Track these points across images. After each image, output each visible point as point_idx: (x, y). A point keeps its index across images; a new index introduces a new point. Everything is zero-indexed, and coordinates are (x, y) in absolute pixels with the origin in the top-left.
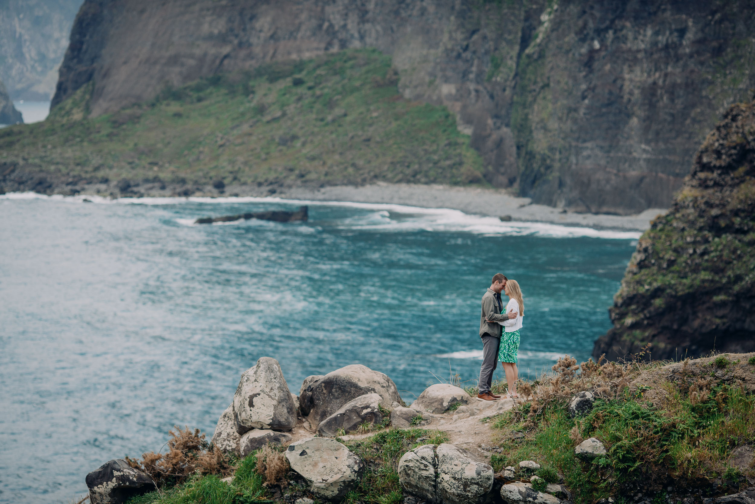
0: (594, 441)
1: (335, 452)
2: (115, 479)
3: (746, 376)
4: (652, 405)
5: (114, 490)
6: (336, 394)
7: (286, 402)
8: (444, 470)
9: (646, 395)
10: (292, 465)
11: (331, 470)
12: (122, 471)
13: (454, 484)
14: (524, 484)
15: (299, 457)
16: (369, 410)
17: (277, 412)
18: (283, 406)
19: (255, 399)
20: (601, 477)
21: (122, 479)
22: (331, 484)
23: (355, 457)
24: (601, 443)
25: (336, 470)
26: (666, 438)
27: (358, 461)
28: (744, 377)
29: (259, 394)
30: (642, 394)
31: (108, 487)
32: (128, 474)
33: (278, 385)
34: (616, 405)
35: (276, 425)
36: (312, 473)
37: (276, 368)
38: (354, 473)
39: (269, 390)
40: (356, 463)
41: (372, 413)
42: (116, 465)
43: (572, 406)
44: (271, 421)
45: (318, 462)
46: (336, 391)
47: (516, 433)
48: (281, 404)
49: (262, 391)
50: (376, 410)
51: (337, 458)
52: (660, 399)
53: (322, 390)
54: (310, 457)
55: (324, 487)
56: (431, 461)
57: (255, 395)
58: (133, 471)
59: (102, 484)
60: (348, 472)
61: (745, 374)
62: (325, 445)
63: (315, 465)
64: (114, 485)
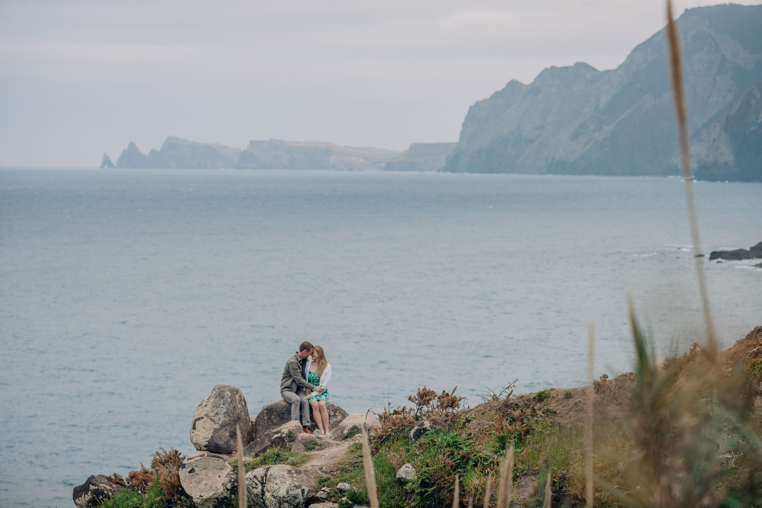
0: (407, 467)
1: (220, 471)
2: (90, 492)
3: (557, 409)
4: (470, 434)
5: (90, 501)
6: (275, 421)
7: (231, 427)
8: (268, 488)
9: (470, 425)
10: (181, 481)
11: (211, 487)
12: (97, 485)
13: (273, 502)
14: (333, 504)
15: (188, 474)
16: (279, 435)
17: (216, 435)
18: (227, 430)
19: (197, 423)
20: (408, 501)
21: (96, 492)
22: (206, 500)
23: (232, 476)
24: (413, 469)
25: (214, 488)
26: (464, 466)
27: (233, 480)
28: (555, 410)
29: (202, 418)
30: (467, 424)
31: (85, 500)
32: (102, 488)
33: (225, 410)
34: (441, 434)
35: (213, 447)
36: (194, 490)
37: (227, 394)
38: (226, 490)
39: (213, 415)
40: (230, 481)
41: (280, 438)
42: (94, 480)
43: (411, 434)
44: (207, 443)
45: (203, 480)
46: (275, 418)
47: (357, 458)
48: (224, 428)
49: (207, 415)
50: (284, 435)
51: (219, 476)
52: (479, 429)
53: (264, 416)
54: (197, 474)
55: (200, 503)
56: (260, 480)
57: (199, 419)
58: (111, 486)
59: (81, 496)
60: (221, 489)
61: (556, 408)
62: (212, 464)
63: (200, 482)
64: (89, 498)
